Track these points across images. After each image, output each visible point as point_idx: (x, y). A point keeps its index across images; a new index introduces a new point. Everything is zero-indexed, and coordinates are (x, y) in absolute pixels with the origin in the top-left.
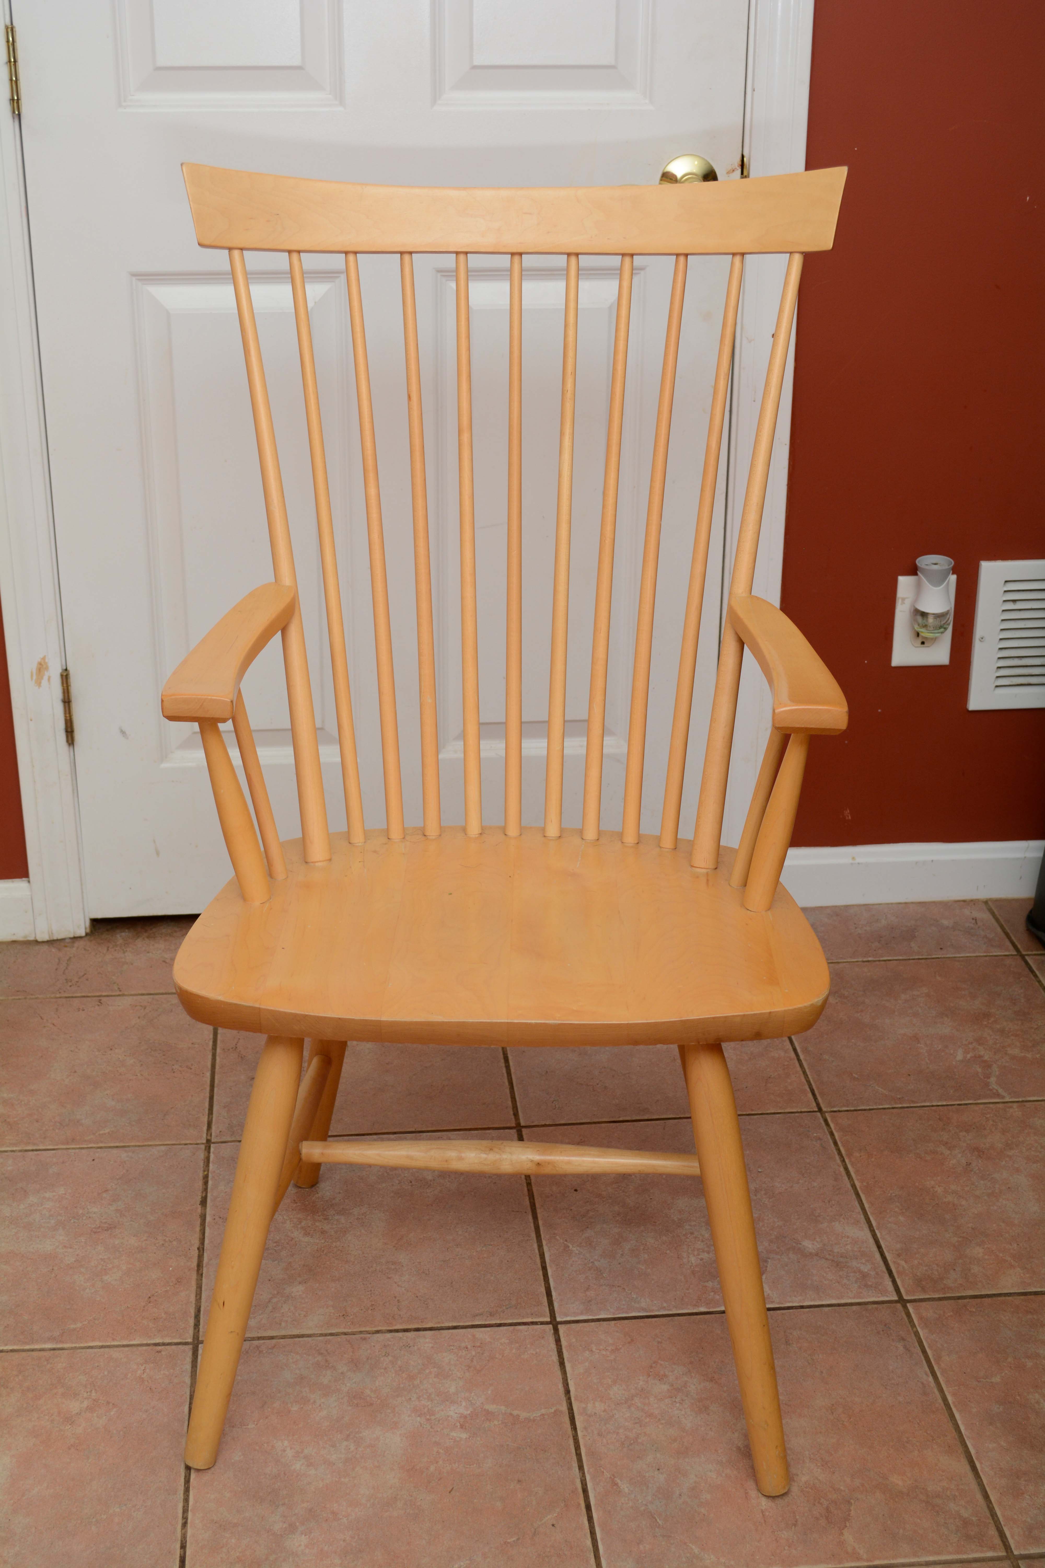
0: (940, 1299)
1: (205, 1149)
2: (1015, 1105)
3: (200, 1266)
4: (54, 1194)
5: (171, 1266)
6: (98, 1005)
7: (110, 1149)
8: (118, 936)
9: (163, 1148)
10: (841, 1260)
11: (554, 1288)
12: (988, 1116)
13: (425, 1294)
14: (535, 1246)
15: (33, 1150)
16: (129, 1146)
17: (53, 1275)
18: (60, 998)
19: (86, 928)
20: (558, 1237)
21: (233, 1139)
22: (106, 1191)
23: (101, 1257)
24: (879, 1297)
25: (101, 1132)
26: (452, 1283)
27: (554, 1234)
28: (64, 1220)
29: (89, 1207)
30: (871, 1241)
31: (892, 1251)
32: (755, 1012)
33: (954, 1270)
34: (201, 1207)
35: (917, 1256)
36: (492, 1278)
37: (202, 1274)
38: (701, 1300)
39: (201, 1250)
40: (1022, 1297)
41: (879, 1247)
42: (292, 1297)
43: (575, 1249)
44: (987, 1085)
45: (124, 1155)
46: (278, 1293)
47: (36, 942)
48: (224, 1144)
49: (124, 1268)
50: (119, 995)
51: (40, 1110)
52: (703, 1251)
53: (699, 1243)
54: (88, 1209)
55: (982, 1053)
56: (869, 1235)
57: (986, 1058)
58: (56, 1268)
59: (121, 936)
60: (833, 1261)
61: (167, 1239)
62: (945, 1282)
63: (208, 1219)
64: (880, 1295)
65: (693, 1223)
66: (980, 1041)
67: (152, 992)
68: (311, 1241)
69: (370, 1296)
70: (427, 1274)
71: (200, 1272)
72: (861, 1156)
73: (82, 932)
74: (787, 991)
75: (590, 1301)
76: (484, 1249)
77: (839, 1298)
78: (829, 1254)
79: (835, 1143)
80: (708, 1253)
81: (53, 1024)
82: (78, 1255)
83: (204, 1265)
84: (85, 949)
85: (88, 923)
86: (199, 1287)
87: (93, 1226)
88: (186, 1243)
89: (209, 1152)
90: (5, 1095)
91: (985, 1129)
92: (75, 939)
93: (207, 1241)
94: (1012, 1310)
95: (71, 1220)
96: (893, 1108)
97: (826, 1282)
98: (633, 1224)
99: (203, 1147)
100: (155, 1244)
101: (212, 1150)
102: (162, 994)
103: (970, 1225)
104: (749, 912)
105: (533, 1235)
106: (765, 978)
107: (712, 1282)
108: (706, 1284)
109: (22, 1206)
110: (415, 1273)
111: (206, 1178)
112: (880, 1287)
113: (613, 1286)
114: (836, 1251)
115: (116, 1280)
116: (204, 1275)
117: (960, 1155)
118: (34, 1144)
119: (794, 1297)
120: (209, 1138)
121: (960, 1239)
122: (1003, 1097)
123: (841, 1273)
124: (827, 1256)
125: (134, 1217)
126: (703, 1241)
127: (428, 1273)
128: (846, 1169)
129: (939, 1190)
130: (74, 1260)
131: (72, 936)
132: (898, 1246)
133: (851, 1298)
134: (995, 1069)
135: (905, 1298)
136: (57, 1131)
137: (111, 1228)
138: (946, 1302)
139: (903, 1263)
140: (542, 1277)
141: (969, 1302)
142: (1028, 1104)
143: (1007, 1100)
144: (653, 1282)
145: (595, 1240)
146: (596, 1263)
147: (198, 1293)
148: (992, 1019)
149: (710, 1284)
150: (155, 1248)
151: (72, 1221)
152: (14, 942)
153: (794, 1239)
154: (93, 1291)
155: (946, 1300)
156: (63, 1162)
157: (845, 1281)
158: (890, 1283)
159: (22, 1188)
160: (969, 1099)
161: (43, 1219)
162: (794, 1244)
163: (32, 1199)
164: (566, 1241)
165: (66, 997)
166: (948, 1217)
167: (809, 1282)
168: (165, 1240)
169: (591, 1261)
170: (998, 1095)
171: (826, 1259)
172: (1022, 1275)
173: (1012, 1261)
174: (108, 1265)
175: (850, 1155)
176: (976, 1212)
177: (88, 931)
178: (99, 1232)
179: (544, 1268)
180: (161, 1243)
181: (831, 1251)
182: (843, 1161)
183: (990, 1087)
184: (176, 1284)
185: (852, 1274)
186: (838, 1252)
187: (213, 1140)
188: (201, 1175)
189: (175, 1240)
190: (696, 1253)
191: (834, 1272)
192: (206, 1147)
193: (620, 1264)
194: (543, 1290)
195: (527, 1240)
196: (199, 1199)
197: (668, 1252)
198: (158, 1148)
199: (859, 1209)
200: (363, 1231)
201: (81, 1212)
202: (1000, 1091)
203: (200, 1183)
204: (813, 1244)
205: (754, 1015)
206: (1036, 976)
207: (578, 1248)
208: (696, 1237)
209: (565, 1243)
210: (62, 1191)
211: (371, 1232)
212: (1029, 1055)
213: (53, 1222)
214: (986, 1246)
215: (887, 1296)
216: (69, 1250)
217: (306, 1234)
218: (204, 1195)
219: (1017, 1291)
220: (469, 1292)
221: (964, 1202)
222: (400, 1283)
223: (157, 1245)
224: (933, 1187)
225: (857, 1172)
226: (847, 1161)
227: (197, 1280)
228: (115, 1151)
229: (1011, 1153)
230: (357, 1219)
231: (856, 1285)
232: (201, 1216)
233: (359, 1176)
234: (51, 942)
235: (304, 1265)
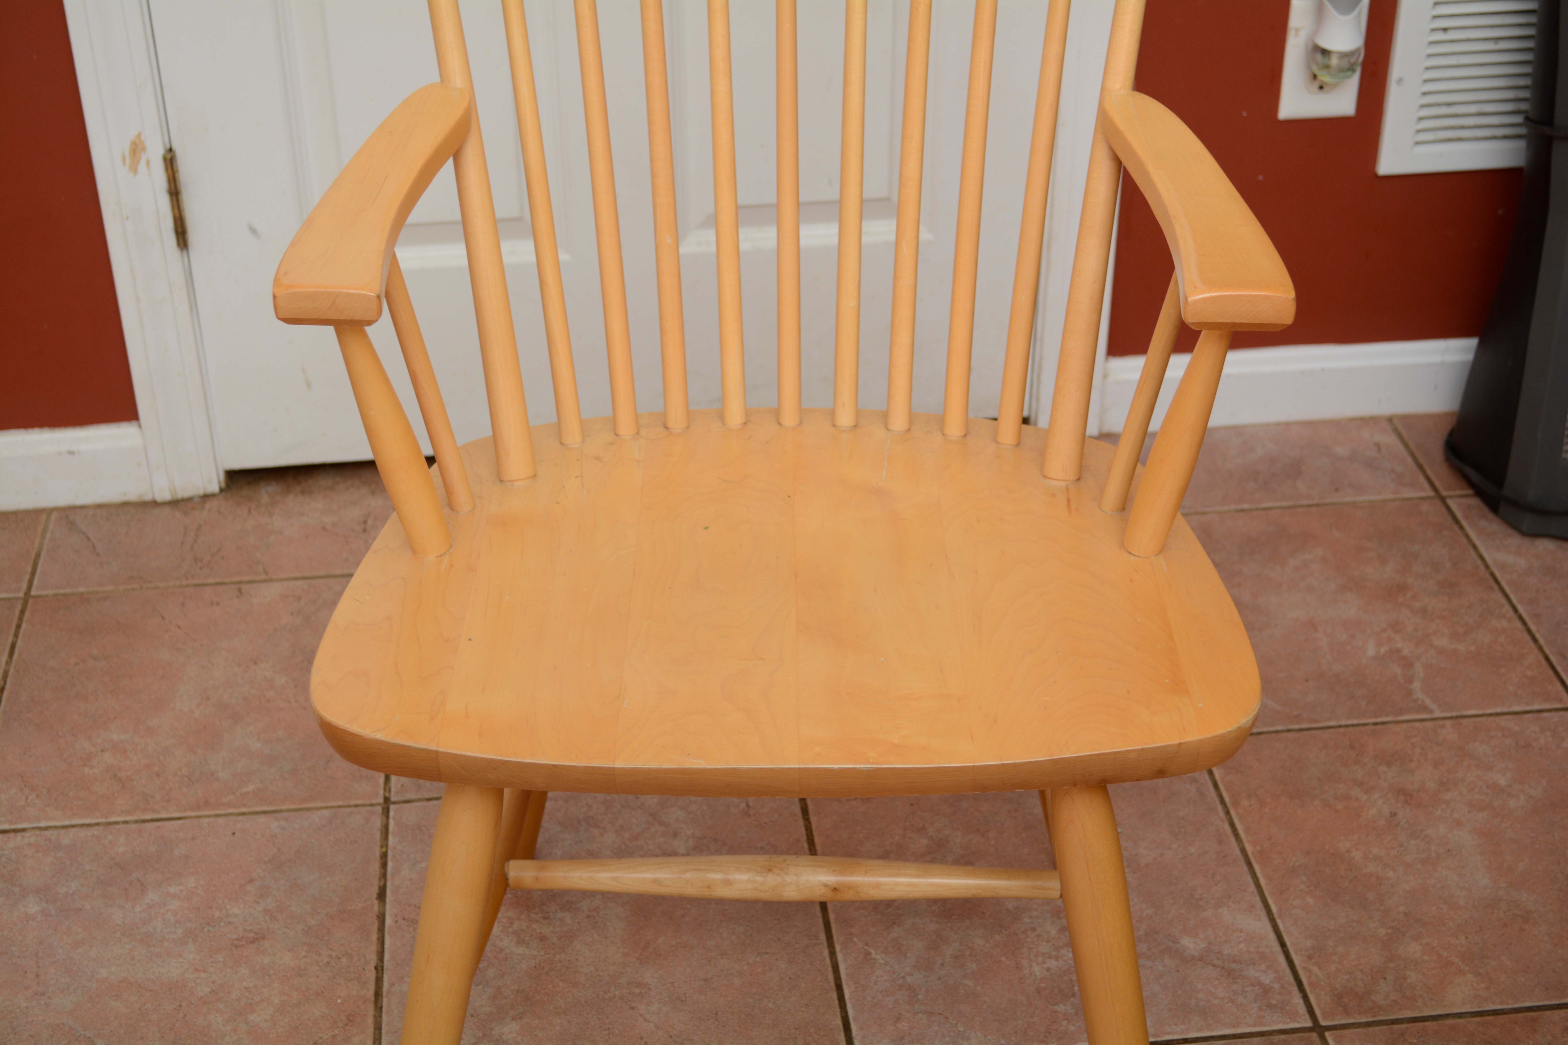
0: (1368, 1024)
1: (383, 813)
2: (1448, 723)
3: (378, 994)
4: (182, 887)
5: (340, 997)
6: (238, 597)
7: (255, 817)
8: (263, 491)
9: (326, 812)
10: (1234, 966)
11: (854, 1019)
12: (1414, 740)
13: (681, 1032)
14: (826, 953)
15: (152, 820)
16: (281, 811)
17: (181, 1015)
18: (187, 586)
19: (219, 483)
20: (855, 939)
21: (420, 796)
22: (251, 881)
23: (245, 984)
24: (1287, 1023)
25: (244, 790)
26: (716, 1014)
27: (851, 934)
28: (195, 929)
29: (228, 907)
30: (1272, 936)
31: (1301, 951)
32: (1159, 745)
33: (1385, 978)
34: (379, 903)
35: (1334, 958)
36: (770, 1005)
37: (381, 1008)
38: (1050, 1033)
39: (379, 969)
40: (1478, 1019)
41: (1283, 945)
42: (504, 1042)
43: (878, 956)
44: (1410, 693)
45: (274, 825)
46: (485, 1035)
47: (155, 503)
48: (407, 806)
49: (277, 1001)
50: (265, 581)
51: (162, 758)
52: (1050, 957)
53: (1044, 943)
54: (227, 910)
55: (1400, 645)
56: (1269, 927)
57: (1406, 652)
58: (184, 1004)
59: (267, 492)
60: (1223, 968)
61: (334, 955)
62: (1373, 998)
63: (388, 921)
64: (1288, 1020)
65: (1035, 914)
66: (1396, 627)
67: (309, 574)
68: (527, 953)
69: (607, 1037)
70: (682, 1001)
71: (379, 1005)
72: (1250, 806)
73: (214, 488)
74: (1201, 705)
75: (902, 1038)
76: (758, 959)
77: (1234, 1027)
78: (1218, 958)
79: (1216, 786)
80: (1057, 959)
81: (179, 627)
82: (214, 982)
83: (384, 994)
84: (219, 512)
85: (222, 476)
86: (378, 1028)
87: (234, 937)
88: (359, 960)
89: (387, 817)
90: (115, 737)
91: (1411, 760)
92: (206, 497)
93: (387, 957)
94: (1466, 1039)
95: (203, 928)
96: (1289, 731)
97: (1216, 1002)
98: (954, 917)
99: (379, 809)
100: (318, 963)
101: (392, 814)
102: (322, 577)
103: (1401, 909)
104: (1132, 557)
105: (822, 936)
106: (1167, 681)
107: (1064, 1005)
108: (1056, 1008)
109: (138, 909)
110: (667, 999)
111: (384, 856)
112: (1288, 1008)
113: (932, 1013)
114: (1226, 952)
115: (265, 1020)
116: (384, 1010)
117: (1380, 802)
118: (154, 811)
119: (1174, 1027)
120: (387, 795)
121: (1389, 931)
122: (1431, 711)
123: (1235, 987)
124: (1215, 962)
125: (288, 921)
126: (1048, 941)
127: (684, 999)
128: (1232, 825)
129: (1357, 855)
130: (209, 990)
131: (201, 492)
132: (1309, 943)
133: (1250, 1026)
134: (1419, 670)
135: (1323, 1023)
136: (185, 790)
137: (258, 938)
138: (1376, 1029)
139: (1315, 969)
140: (837, 1002)
141: (1407, 1028)
142: (1465, 722)
143: (1438, 714)
144: (985, 1006)
145: (905, 943)
146: (909, 979)
147: (377, 1037)
148: (1409, 594)
149: (1061, 1008)
150: (318, 968)
151: (206, 930)
152: (126, 504)
153: (1169, 935)
154: (235, 1038)
155: (1377, 1026)
156: (193, 839)
157: (1240, 999)
158: (1301, 1001)
159: (138, 880)
160: (1387, 715)
161: (166, 928)
162: (1170, 944)
163: (152, 896)
164: (867, 944)
165: (195, 586)
166: (1371, 896)
167: (1193, 1002)
168: (330, 956)
169: (902, 974)
170: (1425, 709)
171: (1214, 966)
172: (1475, 985)
173: (1460, 964)
174: (255, 998)
175: (1236, 804)
176: (1408, 889)
177: (223, 485)
178: (242, 945)
179: (839, 988)
180: (325, 961)
181: (1219, 953)
182: (1228, 813)
183: (1414, 697)
184: (346, 1024)
185: (1249, 989)
186: (1229, 955)
187: (393, 799)
188: (377, 852)
189: (344, 955)
190: (1040, 959)
191: (1225, 985)
192: (383, 809)
193: (939, 979)
194: (839, 1022)
195: (815, 945)
196: (375, 890)
197: (1003, 959)
198: (320, 813)
199: (1252, 888)
200: (596, 936)
201: (217, 914)
202: (1428, 702)
203: (376, 866)
204: (1195, 943)
205: (1157, 748)
206: (1461, 528)
207: (883, 956)
208: (1038, 936)
209: (866, 947)
210: (191, 883)
211: (606, 938)
212: (1462, 648)
213: (180, 931)
214: (1424, 941)
215: (1298, 1022)
216: (203, 975)
217: (520, 942)
218: (382, 883)
219: (1470, 1010)
220: (740, 1027)
221: (1391, 874)
222: (647, 1016)
223: (321, 964)
224: (1348, 851)
225: (1247, 829)
226: (1233, 813)
227: (375, 1016)
228: (262, 819)
229: (1448, 796)
230: (587, 917)
231: (1256, 1005)
232: (378, 917)
233: (588, 850)
234: (175, 503)
235: (518, 991)
